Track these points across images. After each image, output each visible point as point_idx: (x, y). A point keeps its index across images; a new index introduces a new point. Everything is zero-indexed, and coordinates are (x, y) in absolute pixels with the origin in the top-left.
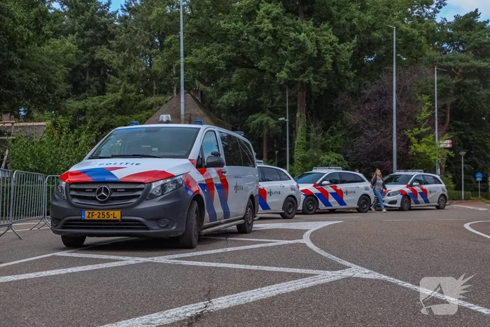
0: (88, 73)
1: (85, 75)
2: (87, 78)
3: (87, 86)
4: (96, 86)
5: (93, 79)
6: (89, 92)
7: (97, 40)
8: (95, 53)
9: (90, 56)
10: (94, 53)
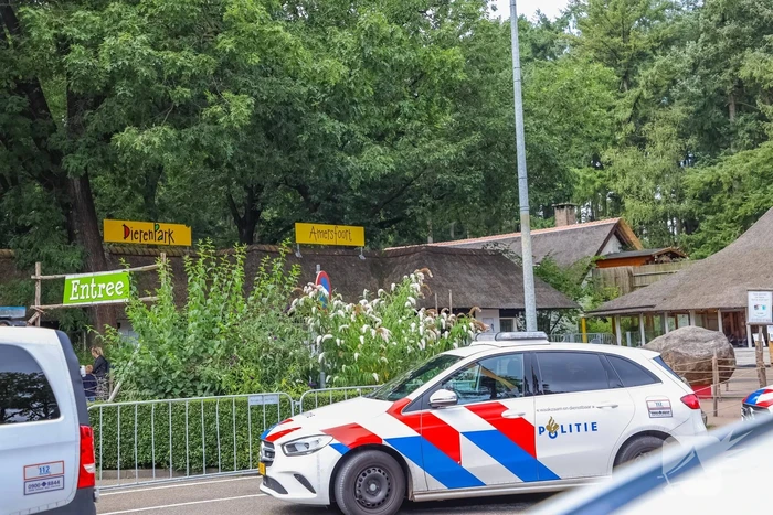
0: (732, 109)
1: (727, 114)
2: (732, 119)
3: (730, 134)
4: (749, 132)
5: (742, 118)
6: (736, 146)
7: (745, 39)
8: (740, 66)
9: (731, 74)
10: (738, 67)
